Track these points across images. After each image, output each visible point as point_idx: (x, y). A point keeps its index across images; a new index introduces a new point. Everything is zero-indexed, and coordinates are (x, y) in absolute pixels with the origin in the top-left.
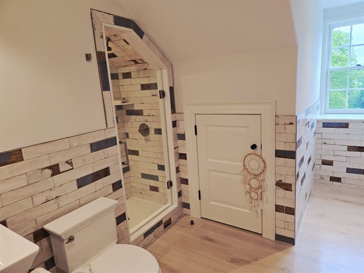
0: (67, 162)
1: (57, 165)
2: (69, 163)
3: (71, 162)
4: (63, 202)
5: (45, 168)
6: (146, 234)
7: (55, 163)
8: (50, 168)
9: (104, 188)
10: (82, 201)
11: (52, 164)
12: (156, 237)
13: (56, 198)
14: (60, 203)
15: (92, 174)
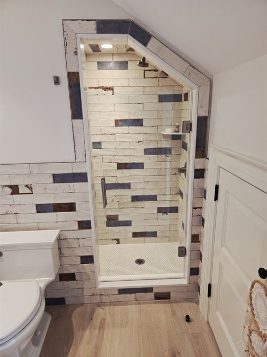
0: (27, 186)
1: (17, 186)
2: (29, 187)
3: (31, 187)
4: (22, 219)
5: (6, 186)
6: (122, 291)
7: (15, 184)
8: (10, 187)
9: (66, 221)
10: (41, 226)
11: (12, 184)
12: (138, 301)
13: (15, 214)
14: (19, 220)
15: (53, 204)
